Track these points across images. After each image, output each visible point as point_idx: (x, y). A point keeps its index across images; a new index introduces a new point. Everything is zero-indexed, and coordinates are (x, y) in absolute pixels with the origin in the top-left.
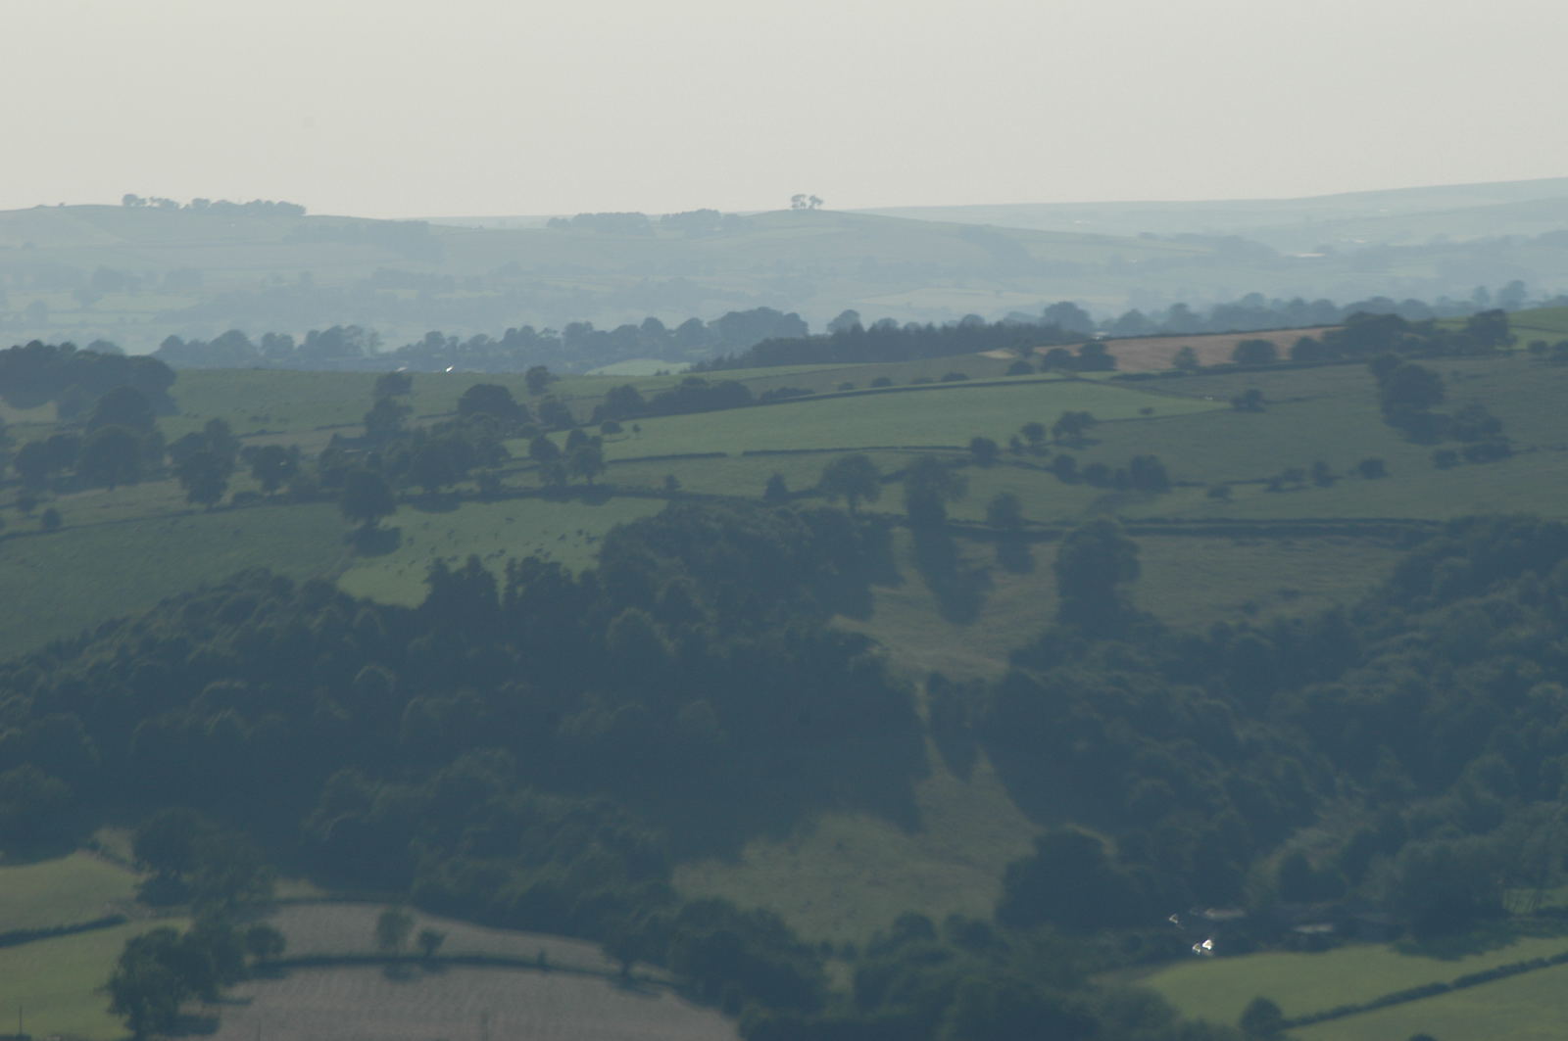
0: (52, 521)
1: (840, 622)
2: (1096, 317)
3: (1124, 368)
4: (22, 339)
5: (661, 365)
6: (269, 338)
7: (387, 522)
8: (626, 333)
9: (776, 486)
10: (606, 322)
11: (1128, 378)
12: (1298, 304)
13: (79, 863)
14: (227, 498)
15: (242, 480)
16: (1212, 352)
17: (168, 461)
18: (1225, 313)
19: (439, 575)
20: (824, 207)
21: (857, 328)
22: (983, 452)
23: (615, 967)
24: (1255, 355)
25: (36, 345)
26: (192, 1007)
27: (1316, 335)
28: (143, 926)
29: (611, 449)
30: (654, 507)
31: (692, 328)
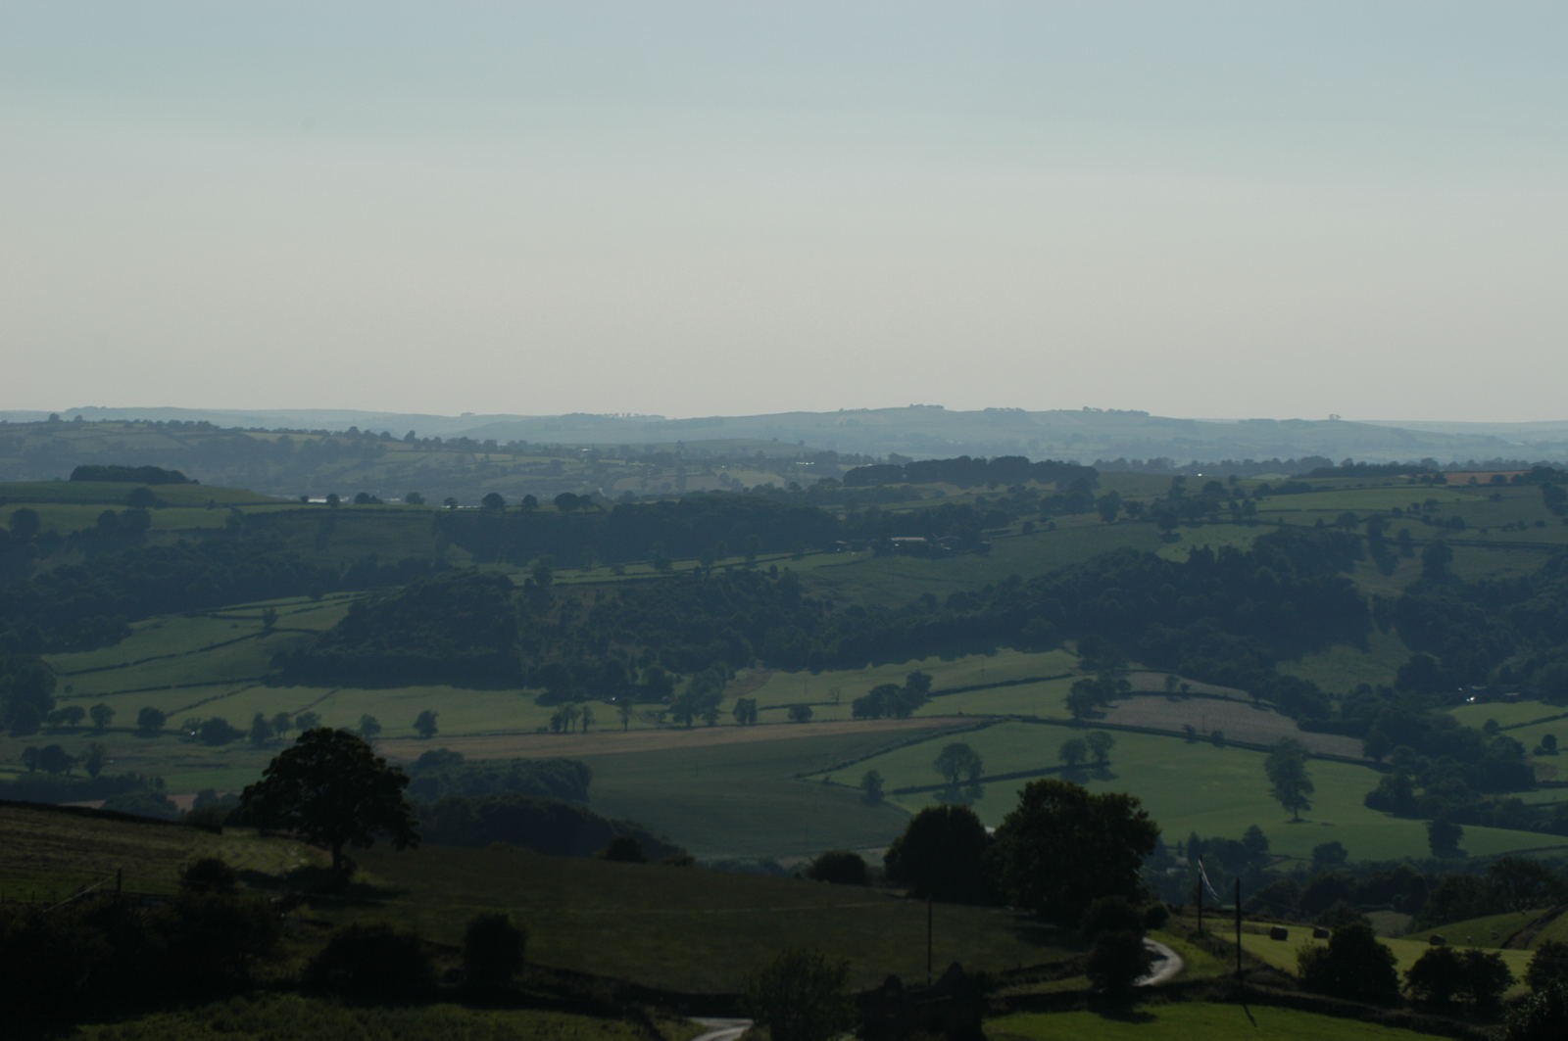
0: (1052, 527)
1: (1342, 574)
2: (1440, 463)
3: (1450, 483)
4: (1044, 459)
5: (1279, 476)
6: (1134, 462)
7: (1175, 531)
8: (1266, 464)
9: (1320, 524)
10: (1259, 459)
11: (1451, 487)
12: (1515, 462)
13: (1058, 654)
14: (1116, 520)
15: (1122, 514)
16: (1483, 478)
17: (1095, 506)
18: (1489, 464)
19: (1194, 552)
20: (1341, 419)
21: (1352, 465)
22: (1397, 512)
23: (1252, 700)
24: (1499, 480)
25: (1049, 461)
26: (1097, 708)
27: (1521, 474)
28: (1079, 678)
29: (1260, 506)
30: (1274, 529)
31: (1291, 462)
